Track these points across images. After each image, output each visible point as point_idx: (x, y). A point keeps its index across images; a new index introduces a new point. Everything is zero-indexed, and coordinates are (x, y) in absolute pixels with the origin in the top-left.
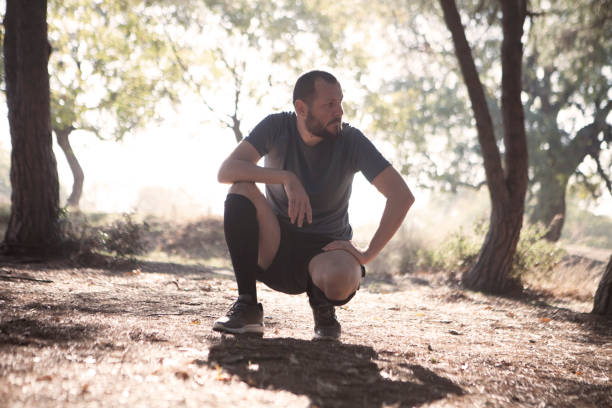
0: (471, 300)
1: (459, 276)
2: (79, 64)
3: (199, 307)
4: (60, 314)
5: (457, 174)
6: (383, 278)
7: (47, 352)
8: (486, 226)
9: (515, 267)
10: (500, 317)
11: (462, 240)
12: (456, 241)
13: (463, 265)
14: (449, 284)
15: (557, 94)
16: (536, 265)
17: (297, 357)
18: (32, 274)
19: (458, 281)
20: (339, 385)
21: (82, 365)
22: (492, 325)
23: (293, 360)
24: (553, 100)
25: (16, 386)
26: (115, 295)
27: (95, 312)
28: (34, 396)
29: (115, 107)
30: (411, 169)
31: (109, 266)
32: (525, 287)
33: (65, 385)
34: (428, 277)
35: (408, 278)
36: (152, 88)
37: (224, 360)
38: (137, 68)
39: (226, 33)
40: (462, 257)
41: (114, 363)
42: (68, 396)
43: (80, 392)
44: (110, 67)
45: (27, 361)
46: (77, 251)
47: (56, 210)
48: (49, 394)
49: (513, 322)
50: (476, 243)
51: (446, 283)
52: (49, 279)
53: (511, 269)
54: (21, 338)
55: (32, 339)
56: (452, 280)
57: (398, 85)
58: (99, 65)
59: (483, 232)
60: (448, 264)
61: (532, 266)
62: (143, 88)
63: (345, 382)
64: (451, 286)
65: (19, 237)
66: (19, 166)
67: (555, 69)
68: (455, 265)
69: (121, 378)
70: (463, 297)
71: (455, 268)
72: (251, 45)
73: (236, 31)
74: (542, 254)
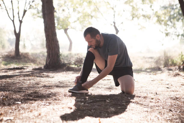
1: (182, 67)
2: (69, 9)
6: (158, 69)
7: (36, 102)
11: (182, 56)
12: (180, 56)
14: (179, 70)
17: (110, 100)
19: (181, 69)
21: (44, 106)
22: (182, 84)
26: (70, 81)
31: (75, 70)
33: (35, 113)
34: (173, 68)
35: (165, 69)
38: (84, 9)
40: (182, 61)
41: (54, 105)
43: (38, 115)
46: (65, 66)
47: (59, 55)
51: (178, 69)
52: (54, 76)
55: (35, 98)
60: (178, 64)
63: (119, 108)
66: (48, 43)
68: (180, 64)
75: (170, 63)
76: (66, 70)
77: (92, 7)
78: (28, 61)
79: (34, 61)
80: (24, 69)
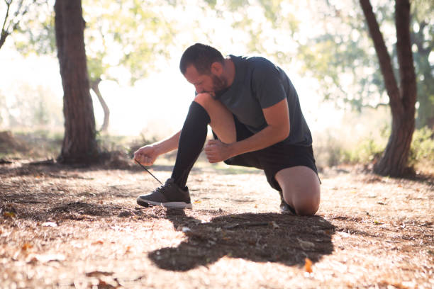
0: (384, 182)
1: (371, 167)
2: (103, 36)
3: (198, 192)
4: (102, 199)
5: (361, 100)
7: (97, 224)
8: (388, 132)
9: (410, 159)
10: (410, 192)
11: (372, 142)
12: (367, 143)
13: (373, 160)
14: (364, 172)
15: (429, 41)
16: (425, 157)
17: (277, 223)
18: (80, 174)
19: (370, 170)
20: (315, 242)
21: (123, 233)
22: (407, 198)
23: (275, 225)
24: (426, 46)
25: (77, 248)
26: (138, 186)
27: (126, 197)
28: (91, 256)
29: (129, 63)
30: (331, 96)
32: (418, 173)
33: (114, 248)
34: (348, 168)
36: (153, 49)
37: (225, 227)
38: (142, 37)
39: (201, 10)
40: (372, 153)
41: (146, 231)
42: (116, 255)
43: (125, 252)
44: (124, 37)
45: (83, 231)
46: (109, 159)
47: (93, 132)
48: (102, 254)
49: (420, 195)
50: (381, 144)
51: (362, 172)
52: (92, 177)
53: (407, 160)
54: (78, 215)
55: (85, 216)
56: (366, 170)
57: (318, 41)
58: (117, 36)
59: (386, 136)
60: (362, 159)
61: (421, 158)
62: (146, 50)
64: (366, 174)
65: (70, 151)
67: (427, 24)
68: (367, 159)
69: (153, 241)
70: (378, 180)
71: (367, 162)
72: (218, 17)
73: (208, 8)
74: (428, 149)
75: (343, 158)
76: (111, 166)
77: (161, 31)
78: (9, 150)
79: (23, 150)
80: (9, 163)
